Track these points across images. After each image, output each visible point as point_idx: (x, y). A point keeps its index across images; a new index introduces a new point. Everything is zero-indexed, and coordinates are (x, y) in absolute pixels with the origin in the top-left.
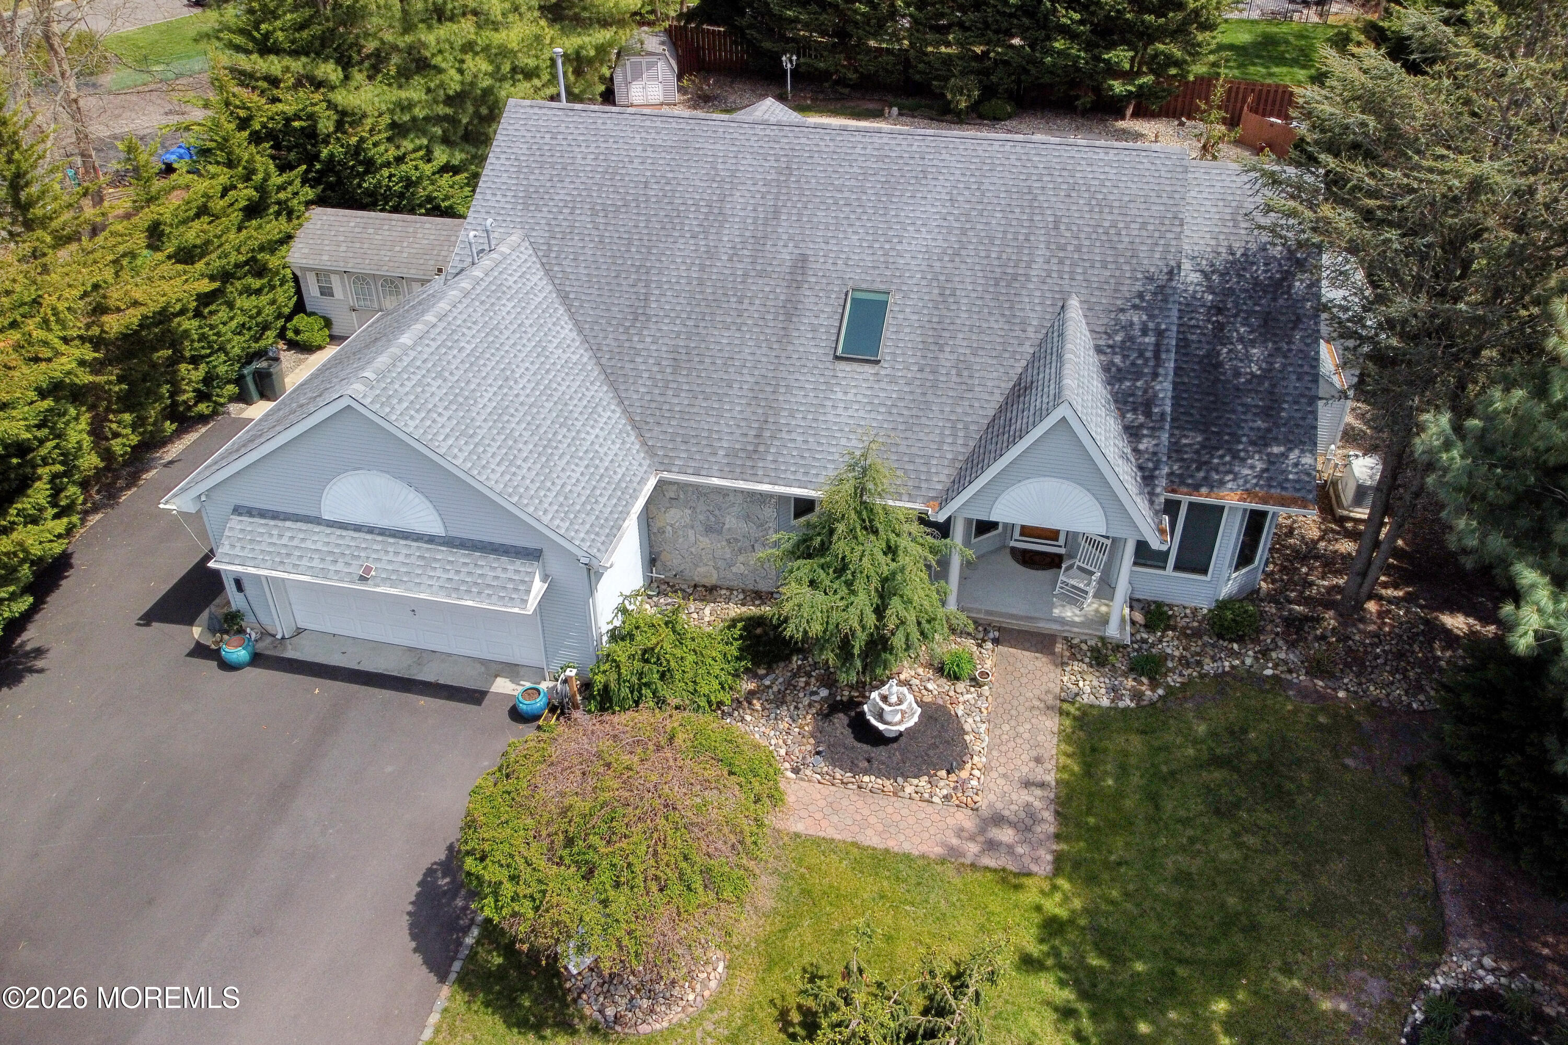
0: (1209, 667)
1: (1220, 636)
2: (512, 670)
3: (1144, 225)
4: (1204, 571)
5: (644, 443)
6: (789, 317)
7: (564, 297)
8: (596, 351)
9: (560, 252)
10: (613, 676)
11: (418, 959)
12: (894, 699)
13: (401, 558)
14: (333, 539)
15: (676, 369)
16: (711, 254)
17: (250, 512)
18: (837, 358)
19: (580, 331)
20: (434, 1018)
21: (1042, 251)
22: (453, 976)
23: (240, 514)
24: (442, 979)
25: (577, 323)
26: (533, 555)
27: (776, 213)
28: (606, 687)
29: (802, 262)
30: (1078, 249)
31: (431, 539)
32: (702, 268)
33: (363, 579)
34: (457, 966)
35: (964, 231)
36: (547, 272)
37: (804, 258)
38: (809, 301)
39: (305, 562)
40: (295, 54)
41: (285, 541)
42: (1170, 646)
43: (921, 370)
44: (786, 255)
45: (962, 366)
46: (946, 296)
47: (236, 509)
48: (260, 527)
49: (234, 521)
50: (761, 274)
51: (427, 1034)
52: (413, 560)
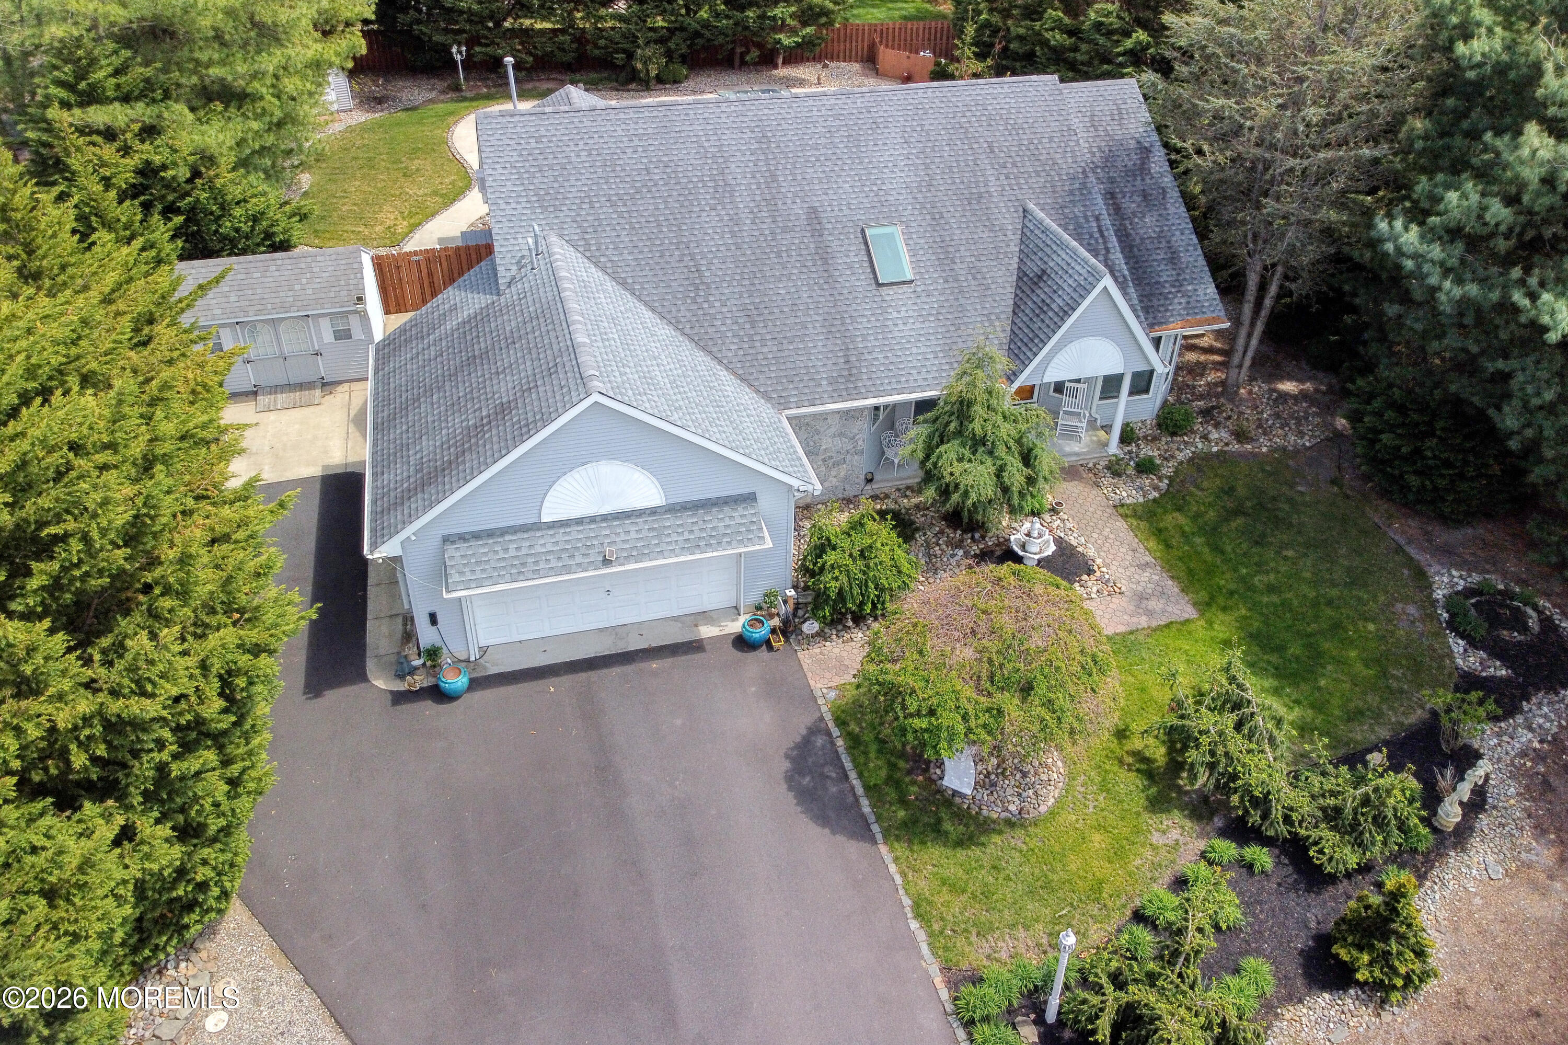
0: (1180, 456)
1: (1173, 434)
2: (707, 617)
3: (1051, 139)
4: (1147, 391)
5: (757, 391)
7: (623, 283)
8: (676, 324)
9: (598, 244)
10: (845, 580)
14: (559, 537)
17: (463, 538)
18: (878, 285)
19: (653, 310)
21: (990, 171)
23: (453, 542)
25: (646, 304)
27: (773, 176)
28: (840, 592)
29: (814, 214)
30: (1014, 165)
33: (606, 562)
36: (596, 264)
37: (814, 210)
39: (542, 565)
41: (512, 553)
43: (946, 282)
44: (798, 209)
46: (937, 219)
47: (446, 539)
48: (479, 548)
49: (451, 550)
50: (785, 230)
51: (898, 880)
52: (645, 533)
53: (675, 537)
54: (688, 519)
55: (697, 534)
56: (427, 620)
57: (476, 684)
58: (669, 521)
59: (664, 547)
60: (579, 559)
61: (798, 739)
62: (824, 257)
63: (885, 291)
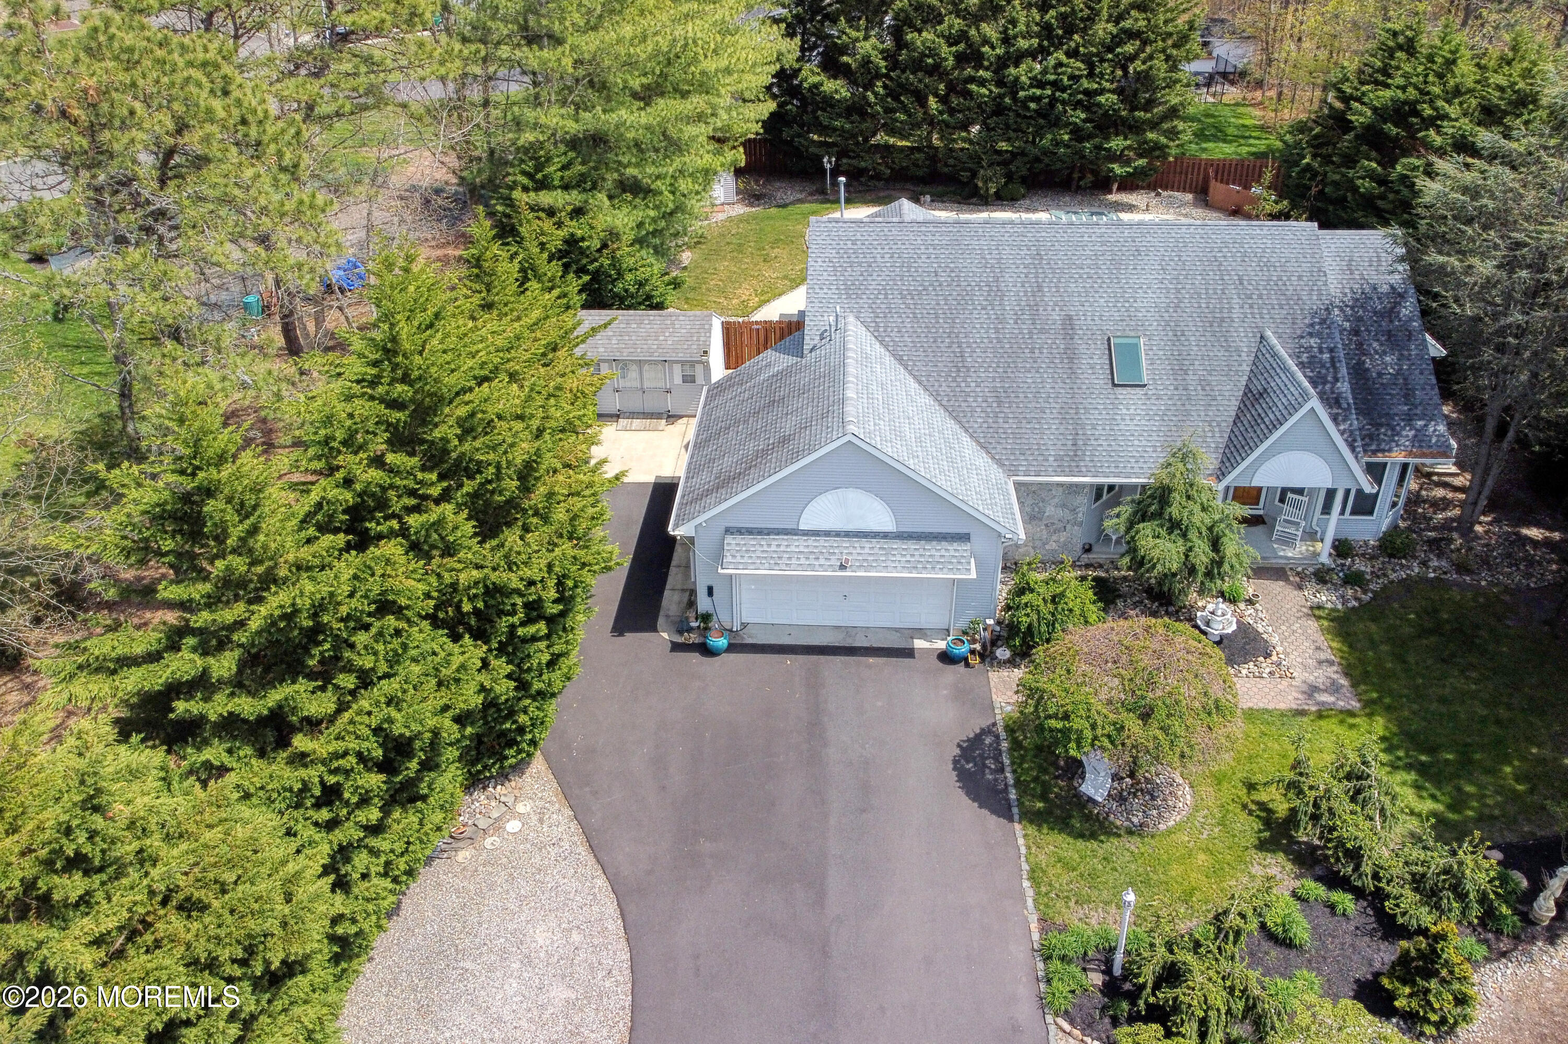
0: (1393, 576)
1: (1391, 556)
2: (921, 633)
3: (1300, 278)
4: (1371, 513)
5: (993, 458)
6: (1071, 360)
7: (900, 360)
8: (936, 396)
9: (886, 327)
10: (1035, 617)
11: (985, 812)
12: (1219, 612)
13: (867, 551)
14: (810, 543)
15: (1000, 404)
17: (740, 531)
18: (1114, 385)
19: (920, 383)
20: (1021, 841)
21: (1236, 300)
22: (1016, 817)
23: (732, 534)
24: (1011, 820)
25: (915, 377)
26: (964, 538)
28: (1030, 626)
29: (1069, 321)
30: (1260, 296)
31: (885, 536)
32: (997, 331)
33: (842, 567)
34: (1015, 810)
36: (881, 342)
37: (1070, 318)
38: (1082, 348)
39: (794, 561)
40: (566, 187)
41: (773, 548)
42: (1360, 565)
43: (1176, 389)
44: (1056, 316)
45: (1204, 384)
46: (1178, 336)
47: (728, 531)
48: (750, 540)
49: (729, 539)
50: (1042, 331)
51: (1023, 850)
52: (876, 551)
53: (898, 558)
54: (912, 545)
55: (917, 558)
56: (705, 591)
57: (732, 648)
58: (896, 544)
59: (889, 563)
60: (822, 561)
61: (972, 735)
62: (1071, 355)
63: (1119, 390)
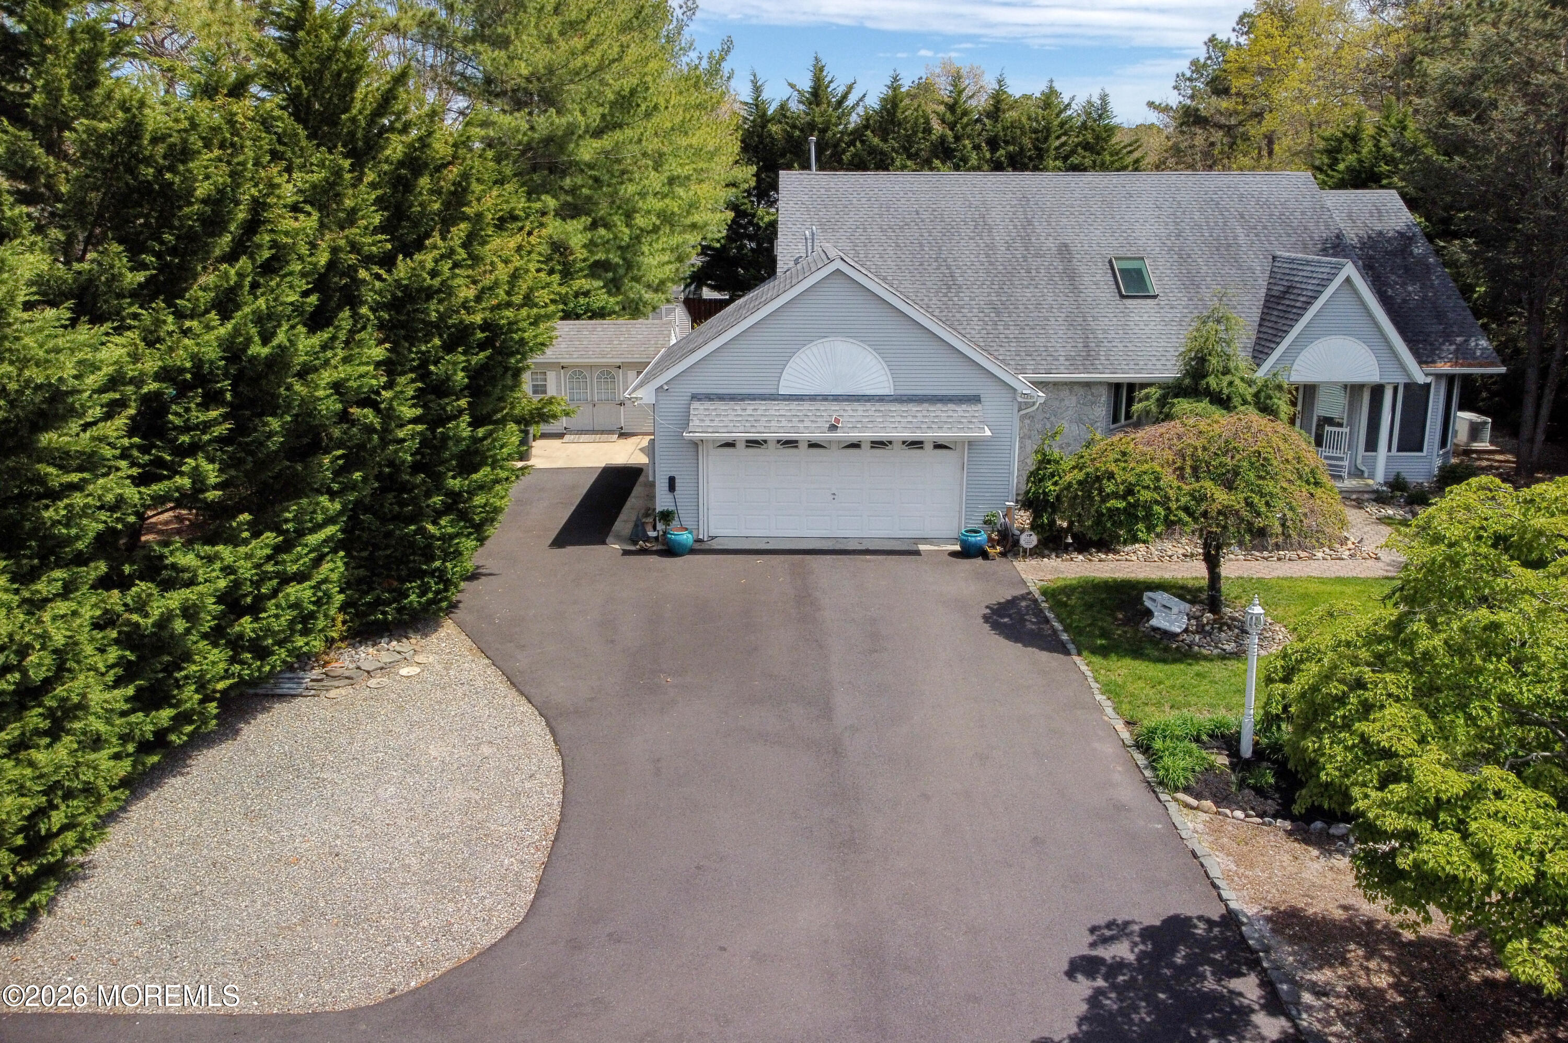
2: (925, 540)
4: (1420, 449)
6: (1072, 278)
11: (1030, 649)
13: (860, 413)
14: (792, 407)
15: (998, 314)
16: (991, 247)
17: (709, 397)
18: (1123, 297)
20: (1084, 668)
21: (1239, 230)
22: (1074, 651)
23: (699, 400)
24: (1067, 653)
26: (975, 399)
27: (1030, 222)
30: (1265, 227)
31: (881, 399)
34: (1071, 647)
35: (1177, 224)
37: (1066, 245)
38: (1083, 269)
39: (774, 424)
41: (749, 412)
43: (1190, 300)
44: (1050, 244)
45: (1219, 296)
46: (1183, 258)
47: (695, 397)
48: (721, 406)
49: (696, 405)
50: (1037, 256)
51: (1089, 673)
52: (870, 413)
53: (898, 419)
54: (913, 408)
55: (920, 419)
56: (666, 485)
58: (894, 406)
59: (886, 424)
60: (807, 423)
61: (1002, 600)
62: (1071, 275)
63: (1128, 302)
